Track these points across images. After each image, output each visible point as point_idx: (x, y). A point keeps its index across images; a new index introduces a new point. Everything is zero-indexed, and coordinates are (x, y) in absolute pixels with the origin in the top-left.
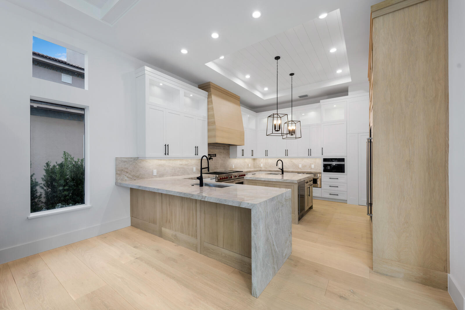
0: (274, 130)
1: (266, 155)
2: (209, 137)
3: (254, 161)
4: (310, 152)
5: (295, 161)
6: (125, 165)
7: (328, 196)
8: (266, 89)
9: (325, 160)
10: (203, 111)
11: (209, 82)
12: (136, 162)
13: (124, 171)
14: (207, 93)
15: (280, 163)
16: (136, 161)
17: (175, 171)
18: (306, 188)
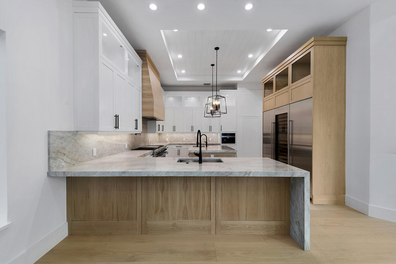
1: (174, 130)
4: (210, 128)
6: (62, 143)
8: (183, 72)
9: (223, 134)
11: (145, 51)
12: (75, 138)
13: (61, 153)
14: (142, 61)
16: (75, 136)
17: (112, 149)
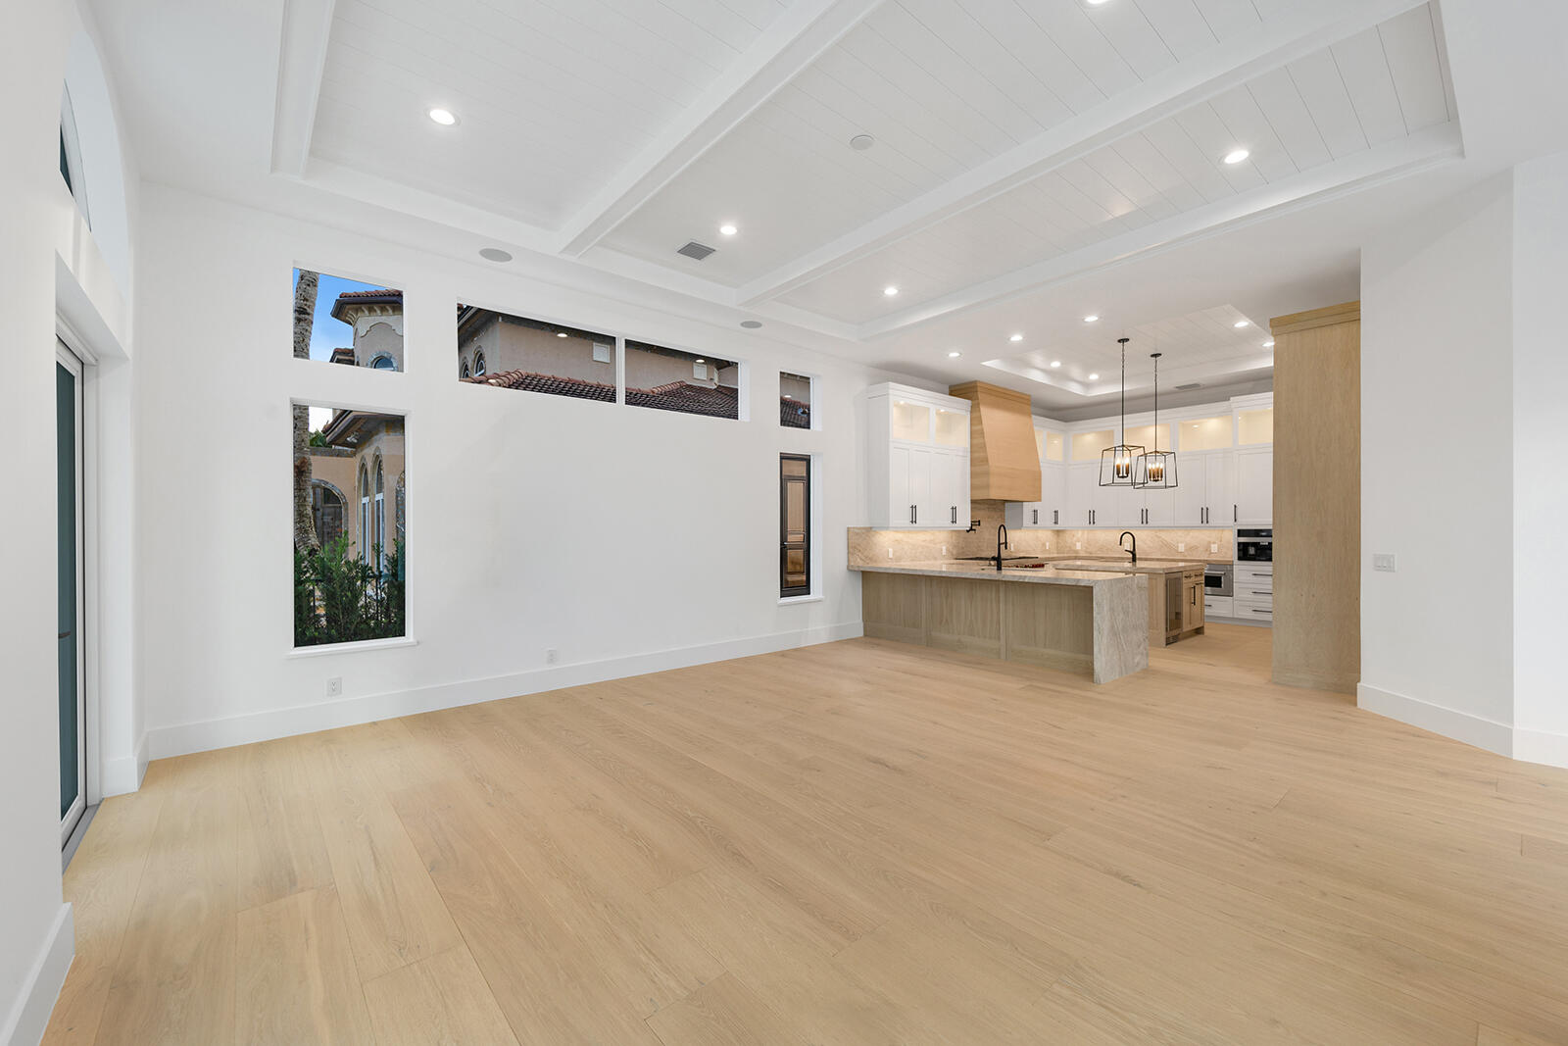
0: (1116, 476)
1: (1092, 521)
2: (973, 487)
3: (1058, 536)
4: (1205, 515)
5: (1165, 536)
6: (857, 539)
7: (1249, 615)
8: (1093, 375)
9: (1241, 533)
10: (961, 438)
11: (975, 382)
13: (857, 547)
14: (969, 402)
15: (1127, 538)
16: (868, 533)
18: (1185, 587)
